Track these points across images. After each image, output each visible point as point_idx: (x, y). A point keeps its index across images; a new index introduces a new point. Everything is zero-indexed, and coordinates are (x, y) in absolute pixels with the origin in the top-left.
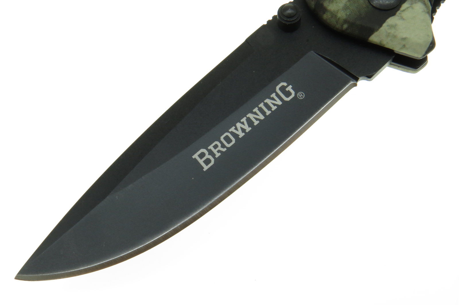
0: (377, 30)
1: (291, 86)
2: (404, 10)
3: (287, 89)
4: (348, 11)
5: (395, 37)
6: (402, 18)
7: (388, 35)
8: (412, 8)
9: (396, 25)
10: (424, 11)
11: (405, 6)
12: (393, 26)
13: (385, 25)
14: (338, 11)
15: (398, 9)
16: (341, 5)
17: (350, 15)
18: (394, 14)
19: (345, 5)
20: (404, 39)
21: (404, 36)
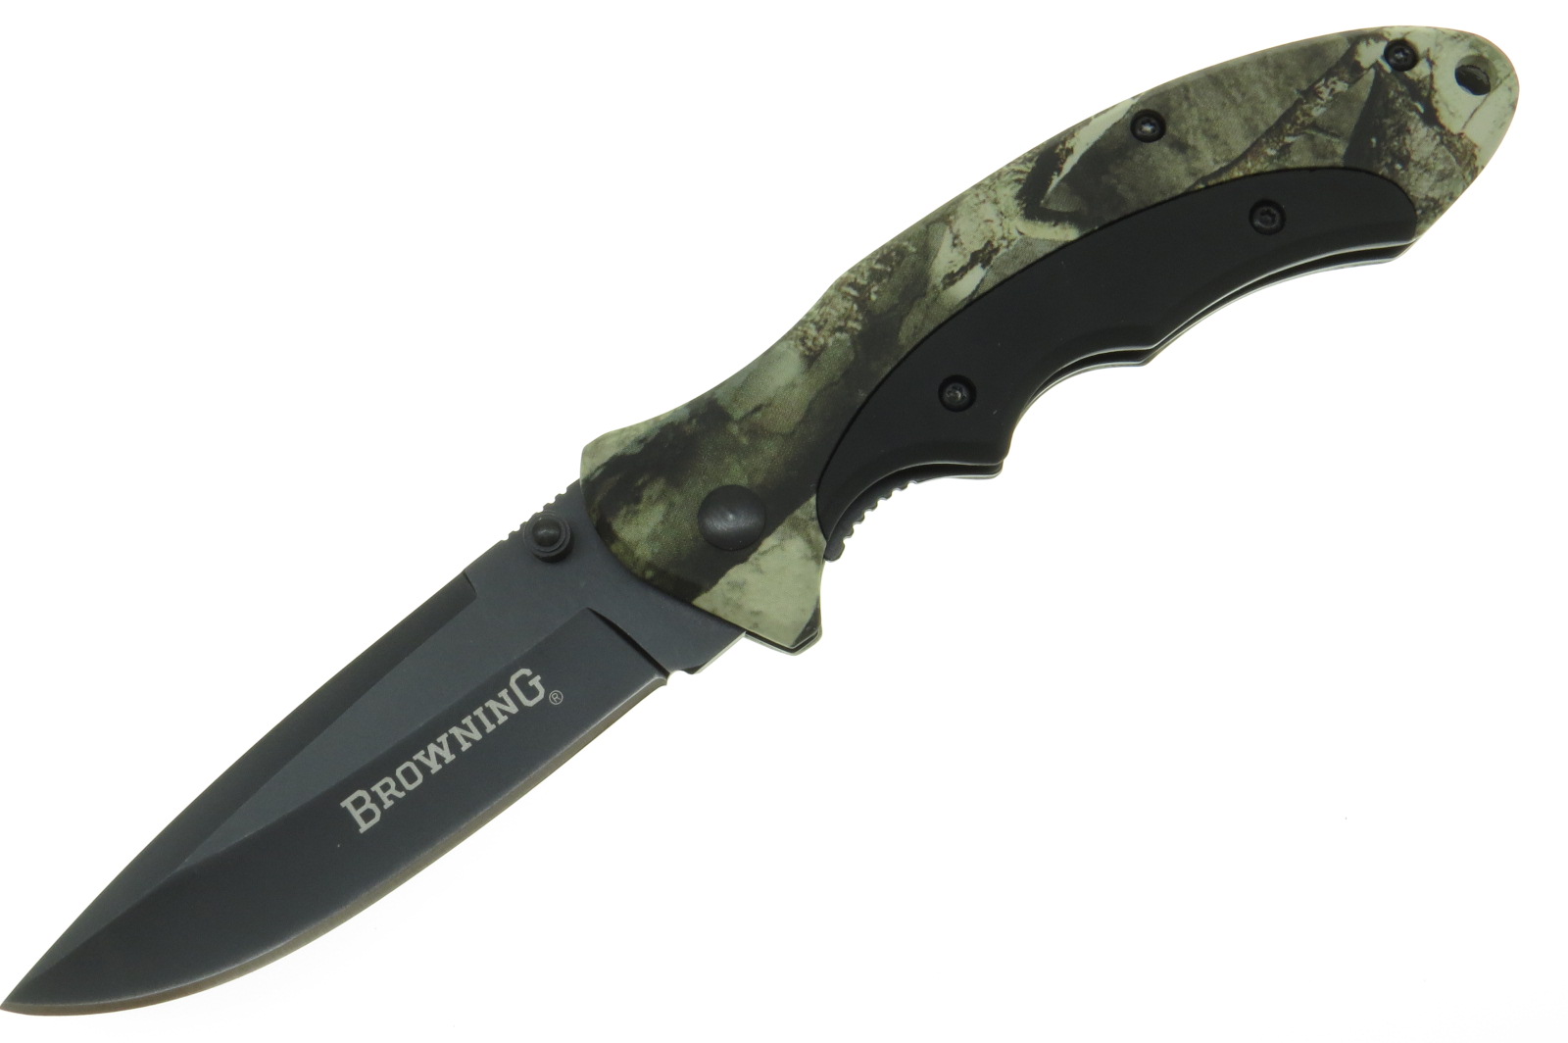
0: (707, 590)
1: (538, 678)
2: (765, 552)
3: (531, 683)
4: (657, 544)
5: (739, 607)
6: (759, 571)
7: (727, 602)
8: (783, 549)
9: (744, 583)
10: (805, 557)
11: (769, 542)
12: (738, 586)
13: (723, 581)
14: (637, 543)
15: (755, 550)
16: (646, 531)
17: (659, 553)
18: (743, 560)
19: (654, 531)
20: (757, 613)
21: (756, 609)
